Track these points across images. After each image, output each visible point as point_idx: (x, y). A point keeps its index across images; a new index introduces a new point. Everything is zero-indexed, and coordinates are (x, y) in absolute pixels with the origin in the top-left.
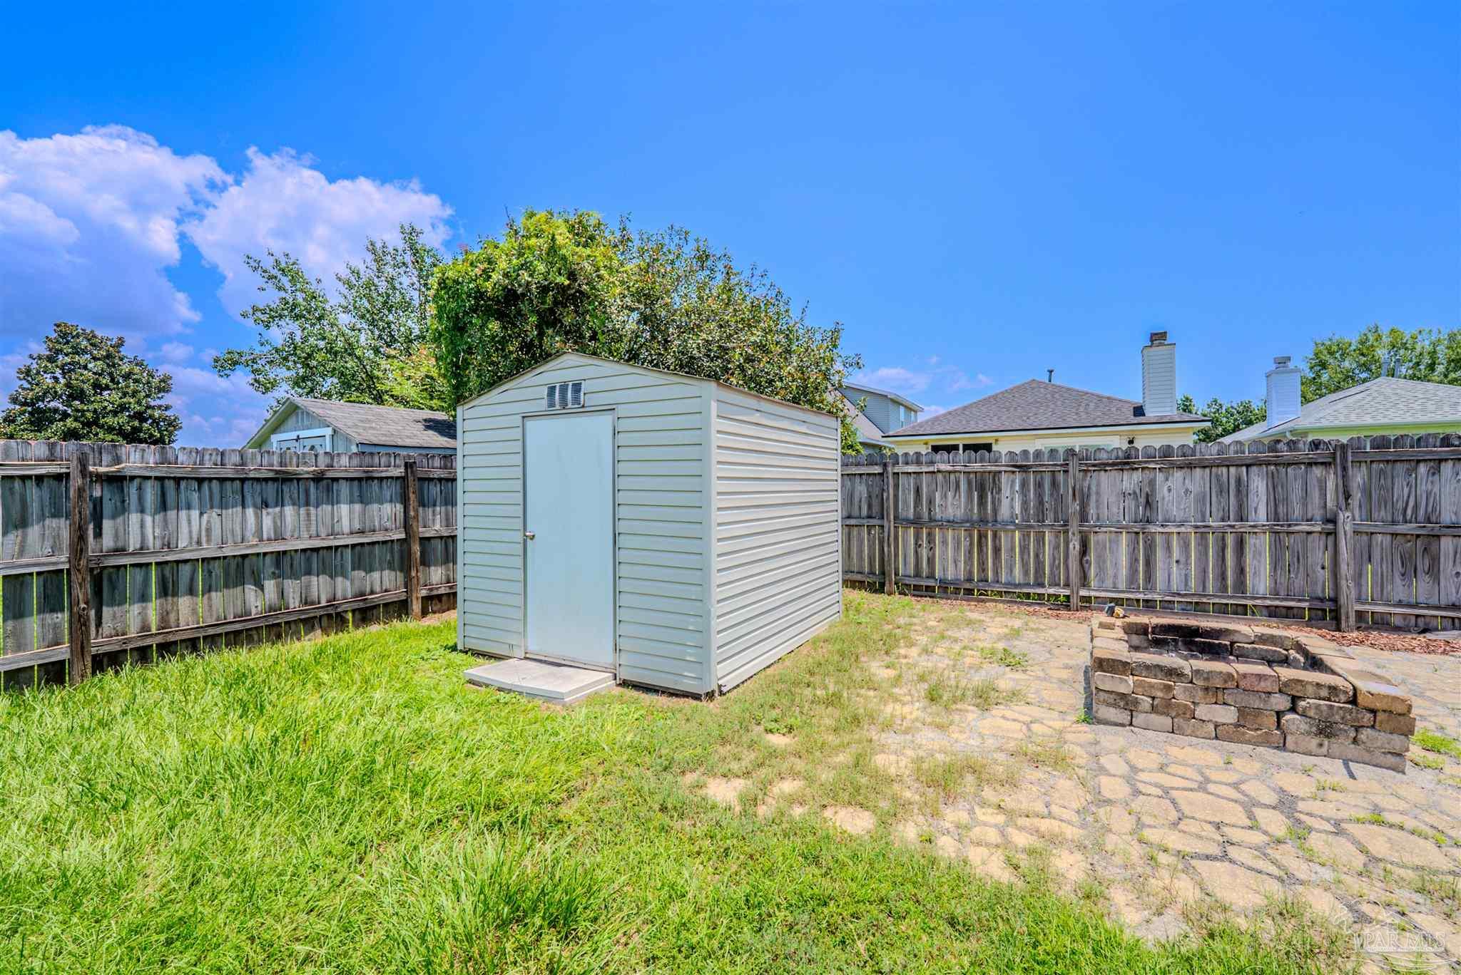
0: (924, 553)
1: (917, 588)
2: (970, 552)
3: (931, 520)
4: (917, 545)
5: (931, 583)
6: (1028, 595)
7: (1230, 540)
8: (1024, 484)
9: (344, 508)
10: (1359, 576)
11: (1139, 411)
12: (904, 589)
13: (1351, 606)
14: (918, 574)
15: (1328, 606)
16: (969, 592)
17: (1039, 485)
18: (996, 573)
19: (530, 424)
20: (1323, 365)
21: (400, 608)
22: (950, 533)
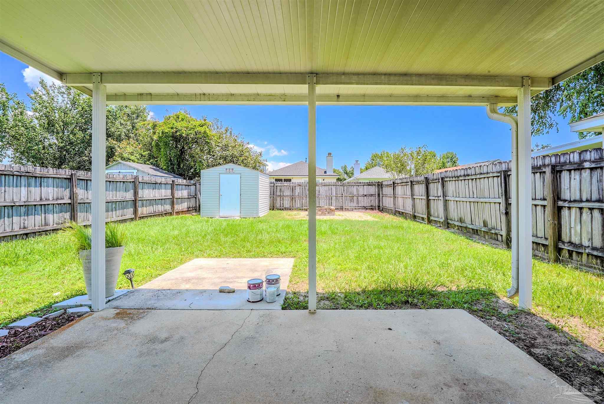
0: (282, 202)
1: (280, 209)
2: (290, 202)
3: (283, 195)
4: (280, 200)
5: (283, 208)
6: (300, 209)
7: (330, 198)
8: (300, 188)
9: (163, 190)
10: (345, 203)
11: (325, 172)
12: (278, 209)
13: (344, 207)
14: (280, 207)
15: (342, 207)
16: (290, 209)
17: (302, 189)
18: (295, 205)
19: (221, 175)
20: (373, 160)
21: (171, 214)
22: (287, 198)
